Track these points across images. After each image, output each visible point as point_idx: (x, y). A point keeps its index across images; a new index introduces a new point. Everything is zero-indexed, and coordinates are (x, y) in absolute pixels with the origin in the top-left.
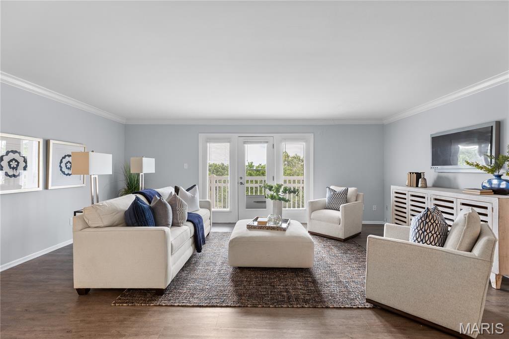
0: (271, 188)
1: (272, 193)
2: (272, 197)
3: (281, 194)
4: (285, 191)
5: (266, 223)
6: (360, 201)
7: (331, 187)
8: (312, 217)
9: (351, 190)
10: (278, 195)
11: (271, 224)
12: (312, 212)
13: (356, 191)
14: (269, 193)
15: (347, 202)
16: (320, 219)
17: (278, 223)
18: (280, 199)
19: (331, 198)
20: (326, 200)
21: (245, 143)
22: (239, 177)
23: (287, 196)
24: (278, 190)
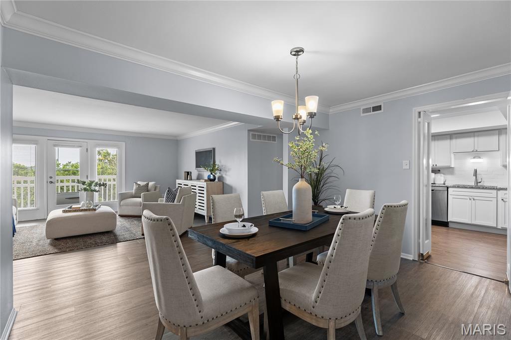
0: (84, 183)
1: (85, 186)
2: (85, 190)
3: (93, 187)
4: (96, 185)
5: (80, 208)
6: (157, 190)
7: (138, 183)
8: (121, 204)
9: (151, 184)
10: (90, 188)
11: (85, 208)
12: (122, 200)
13: (155, 184)
14: (82, 186)
15: (148, 191)
16: (127, 205)
17: (90, 207)
18: (92, 191)
19: (137, 190)
20: (134, 191)
21: (55, 146)
22: (49, 176)
23: (97, 188)
24: (90, 185)
